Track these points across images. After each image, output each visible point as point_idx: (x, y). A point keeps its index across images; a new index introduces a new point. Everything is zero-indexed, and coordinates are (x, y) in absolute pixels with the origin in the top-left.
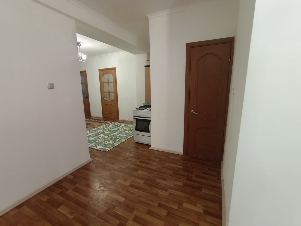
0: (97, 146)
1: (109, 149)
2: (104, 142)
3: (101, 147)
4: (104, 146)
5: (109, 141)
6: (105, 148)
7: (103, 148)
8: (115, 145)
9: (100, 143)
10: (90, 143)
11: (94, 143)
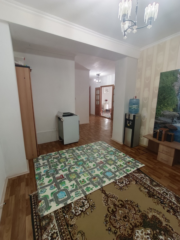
0: (107, 146)
1: (100, 142)
2: (100, 149)
3: (104, 145)
4: (102, 145)
5: (96, 149)
6: (102, 143)
7: (103, 144)
8: (94, 144)
9: (104, 148)
10: (113, 152)
11: (109, 150)
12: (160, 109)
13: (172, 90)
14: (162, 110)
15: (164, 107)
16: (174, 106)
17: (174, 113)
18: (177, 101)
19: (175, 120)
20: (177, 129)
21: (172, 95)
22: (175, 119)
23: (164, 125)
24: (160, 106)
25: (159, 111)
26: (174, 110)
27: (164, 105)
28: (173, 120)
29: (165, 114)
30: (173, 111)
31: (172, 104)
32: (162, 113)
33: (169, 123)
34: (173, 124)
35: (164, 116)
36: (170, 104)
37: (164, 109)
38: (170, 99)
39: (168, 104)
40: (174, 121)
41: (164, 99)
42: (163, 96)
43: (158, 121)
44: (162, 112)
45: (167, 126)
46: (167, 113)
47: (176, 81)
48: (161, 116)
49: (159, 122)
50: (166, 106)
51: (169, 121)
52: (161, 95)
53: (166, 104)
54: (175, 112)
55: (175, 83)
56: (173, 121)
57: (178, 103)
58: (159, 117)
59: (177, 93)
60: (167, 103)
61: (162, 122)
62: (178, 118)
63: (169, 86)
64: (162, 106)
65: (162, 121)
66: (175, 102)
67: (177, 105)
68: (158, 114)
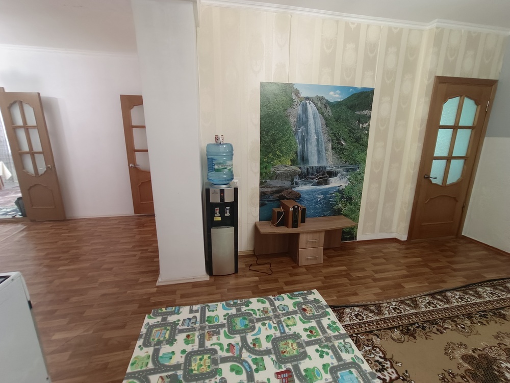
12: (267, 162)
13: (286, 123)
14: (273, 165)
15: (276, 159)
16: (292, 155)
17: (293, 167)
18: (295, 144)
19: (295, 180)
20: (300, 197)
21: (287, 133)
22: (296, 178)
23: (278, 195)
24: (268, 157)
25: (266, 168)
26: (293, 162)
27: (274, 155)
28: (292, 180)
29: (278, 172)
30: (291, 165)
31: (289, 150)
32: (272, 172)
33: (286, 189)
34: (293, 189)
35: (276, 176)
36: (285, 151)
37: (276, 161)
38: (284, 141)
39: (281, 152)
40: (295, 183)
41: (274, 141)
42: (271, 135)
43: (266, 190)
44: (272, 169)
45: (283, 195)
46: (282, 170)
47: (291, 107)
48: (271, 178)
49: (269, 192)
50: (279, 157)
51: (287, 184)
52: (267, 132)
53: (278, 153)
54: (294, 165)
55: (289, 110)
56: (292, 184)
57: (297, 147)
58: (267, 180)
59: (294, 129)
60: (280, 150)
61: (274, 189)
62: (300, 175)
63: (281, 116)
64: (270, 156)
65: (275, 187)
66: (293, 147)
67: (296, 153)
68: (264, 174)
